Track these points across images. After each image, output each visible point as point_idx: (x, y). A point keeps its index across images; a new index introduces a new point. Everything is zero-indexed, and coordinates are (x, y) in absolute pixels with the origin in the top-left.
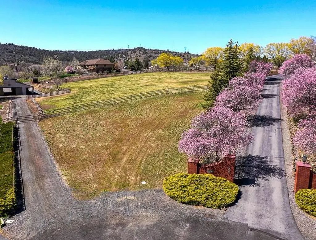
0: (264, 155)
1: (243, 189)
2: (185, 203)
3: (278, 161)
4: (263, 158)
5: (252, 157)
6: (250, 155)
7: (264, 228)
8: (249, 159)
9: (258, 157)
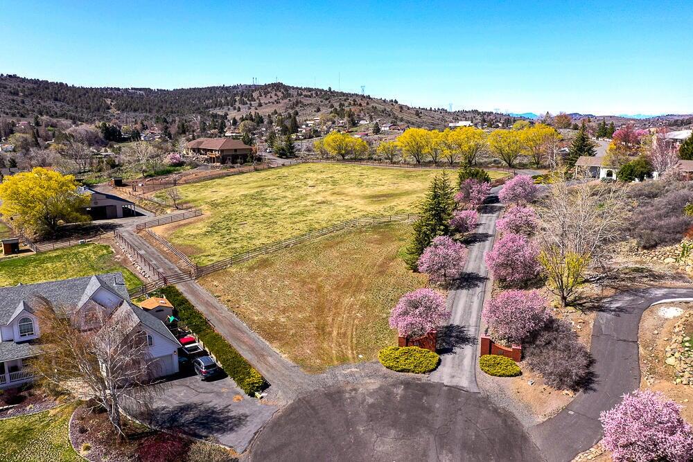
0: (463, 325)
1: (442, 357)
2: (399, 371)
3: (474, 330)
4: (462, 327)
5: (453, 327)
6: (451, 325)
7: (455, 384)
8: (450, 328)
9: (458, 326)
